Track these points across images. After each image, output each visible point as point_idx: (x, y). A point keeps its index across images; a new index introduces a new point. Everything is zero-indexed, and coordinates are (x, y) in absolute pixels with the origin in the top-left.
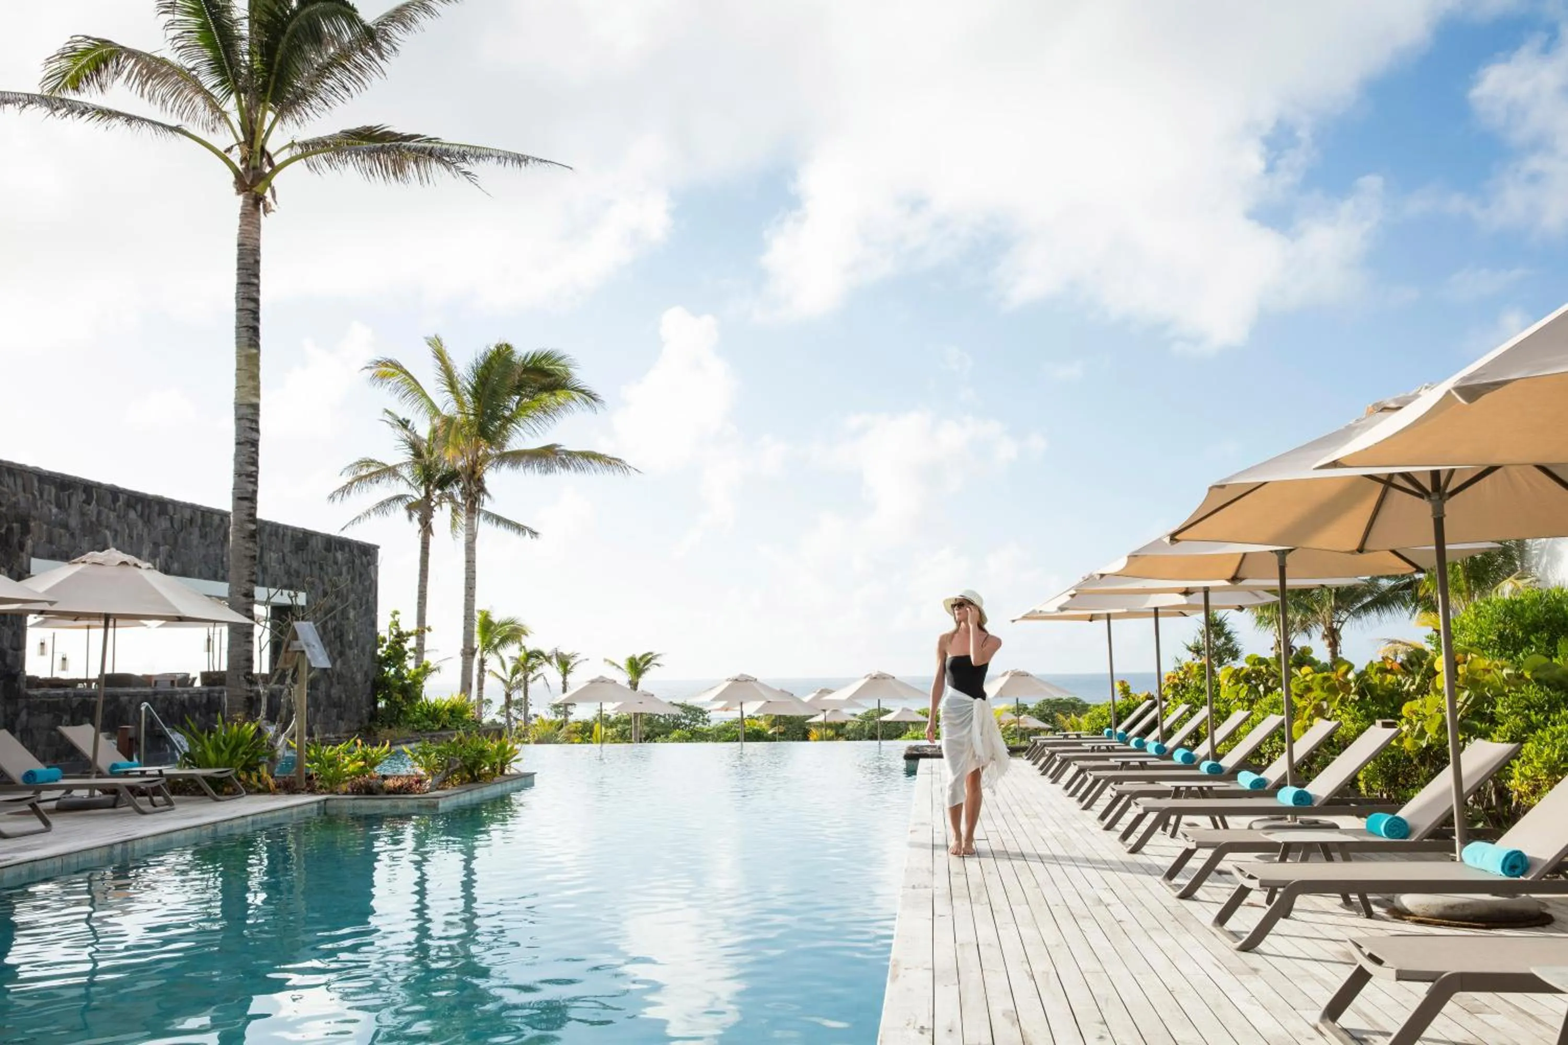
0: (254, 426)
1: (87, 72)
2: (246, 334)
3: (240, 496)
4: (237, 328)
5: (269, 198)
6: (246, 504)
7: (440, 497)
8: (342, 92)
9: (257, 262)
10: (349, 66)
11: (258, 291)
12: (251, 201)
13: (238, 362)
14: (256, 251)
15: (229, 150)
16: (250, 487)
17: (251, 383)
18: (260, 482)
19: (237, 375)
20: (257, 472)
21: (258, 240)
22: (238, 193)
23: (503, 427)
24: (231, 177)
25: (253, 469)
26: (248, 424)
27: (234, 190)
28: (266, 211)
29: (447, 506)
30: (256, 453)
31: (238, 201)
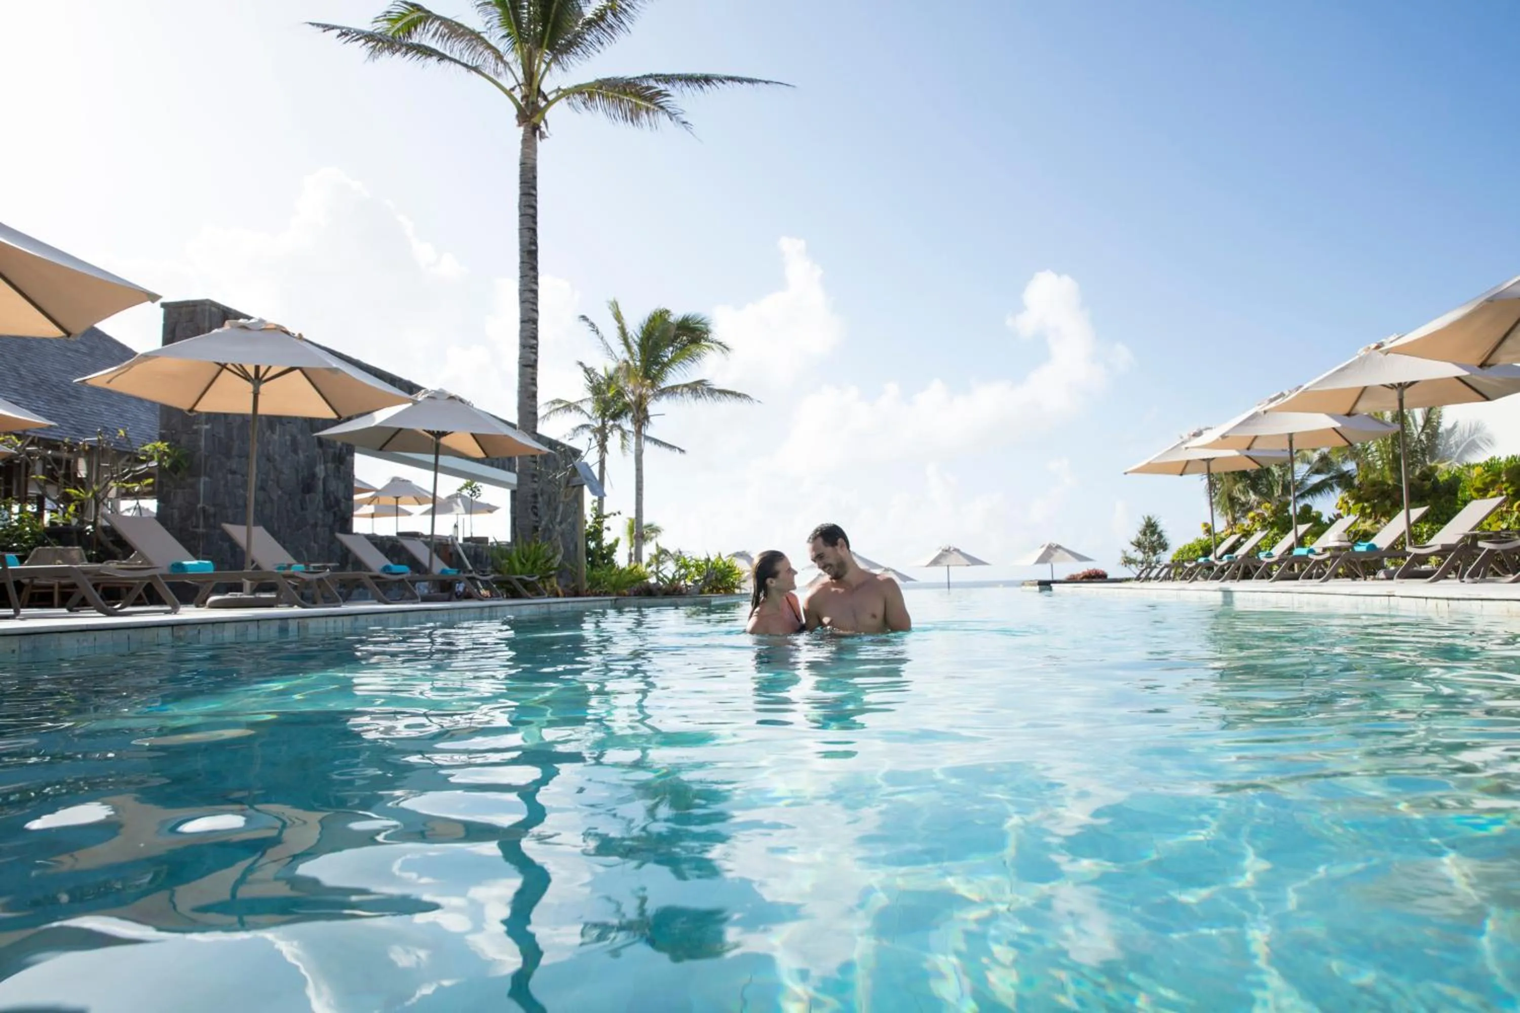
0: (534, 307)
1: (401, 34)
2: (528, 234)
3: (524, 363)
4: (521, 229)
5: (543, 129)
6: (529, 370)
7: (612, 427)
8: (598, 46)
9: (535, 178)
10: (602, 25)
11: (536, 201)
12: (530, 130)
13: (522, 257)
14: (534, 169)
15: (513, 89)
16: (533, 357)
17: (532, 273)
18: (539, 354)
19: (521, 268)
20: (537, 345)
21: (535, 160)
22: (520, 125)
23: (662, 369)
24: (514, 111)
25: (535, 342)
26: (531, 306)
27: (516, 122)
28: (542, 136)
29: (617, 433)
30: (536, 329)
31: (519, 132)
